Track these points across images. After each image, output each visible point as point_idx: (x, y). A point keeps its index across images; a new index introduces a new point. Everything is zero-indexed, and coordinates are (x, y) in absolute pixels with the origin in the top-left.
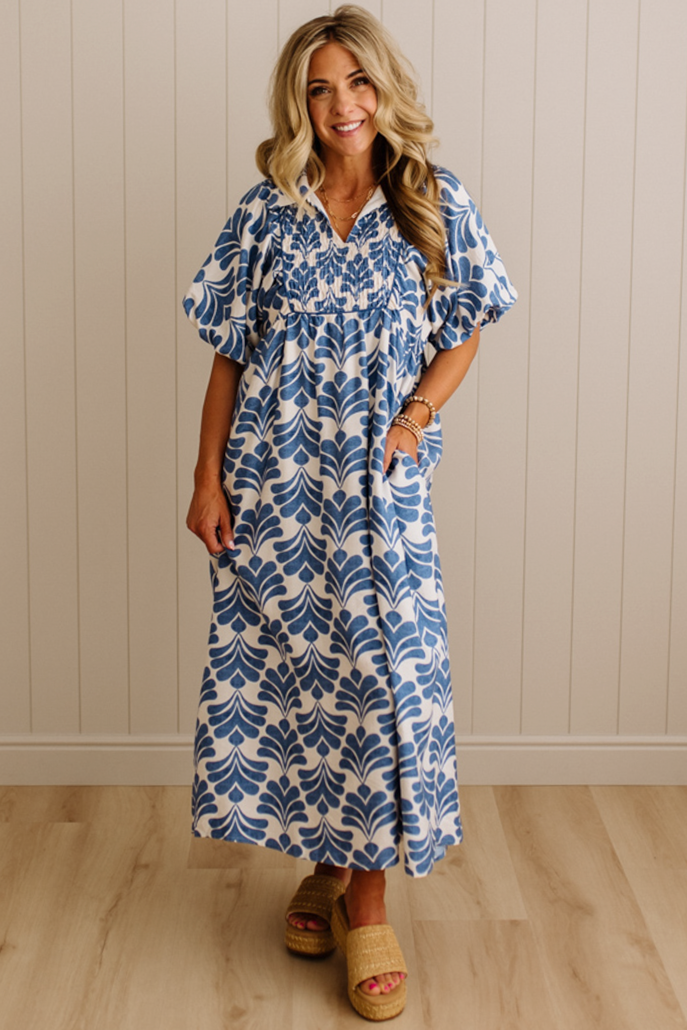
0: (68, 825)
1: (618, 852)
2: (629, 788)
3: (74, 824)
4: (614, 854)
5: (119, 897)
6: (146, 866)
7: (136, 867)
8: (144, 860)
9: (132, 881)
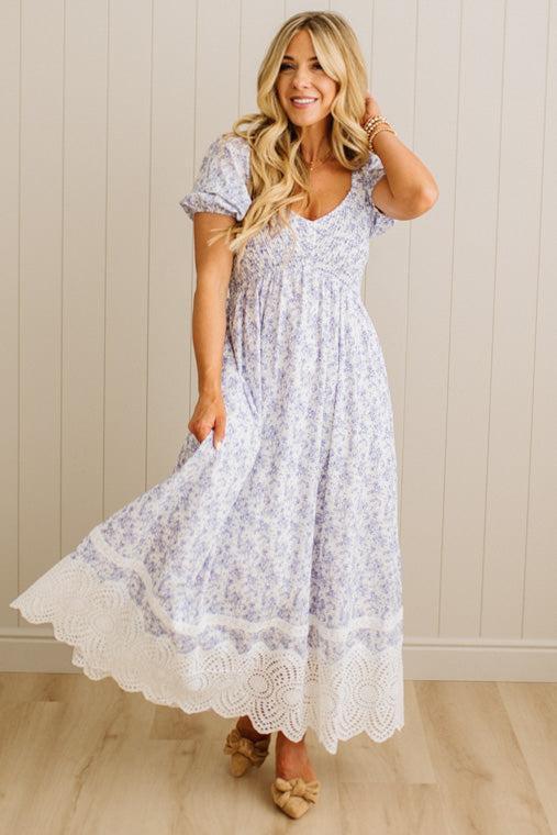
0: (49, 704)
1: (516, 734)
2: (529, 686)
3: (55, 703)
4: (513, 734)
5: (91, 759)
6: (115, 737)
7: (106, 737)
8: (114, 731)
9: (103, 748)
